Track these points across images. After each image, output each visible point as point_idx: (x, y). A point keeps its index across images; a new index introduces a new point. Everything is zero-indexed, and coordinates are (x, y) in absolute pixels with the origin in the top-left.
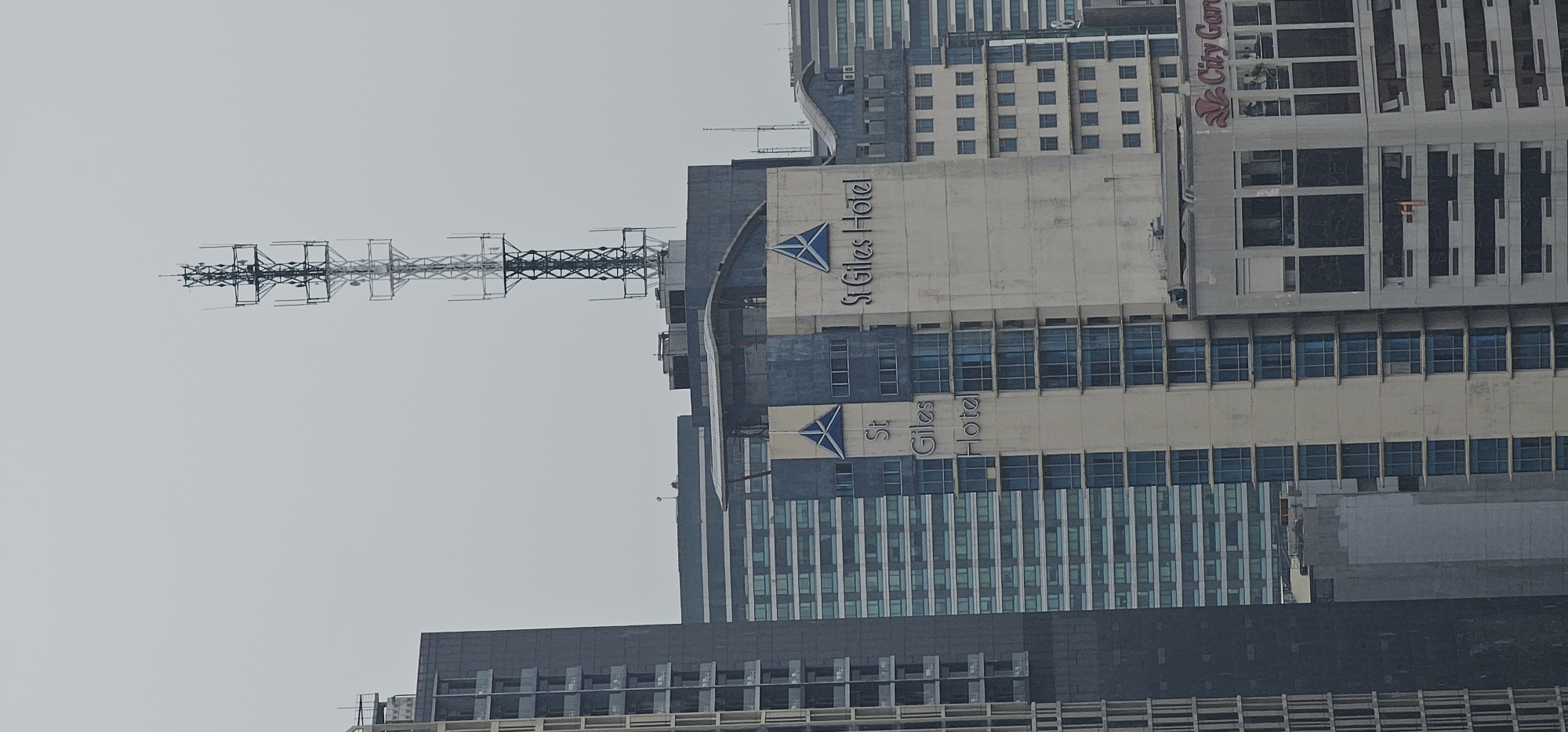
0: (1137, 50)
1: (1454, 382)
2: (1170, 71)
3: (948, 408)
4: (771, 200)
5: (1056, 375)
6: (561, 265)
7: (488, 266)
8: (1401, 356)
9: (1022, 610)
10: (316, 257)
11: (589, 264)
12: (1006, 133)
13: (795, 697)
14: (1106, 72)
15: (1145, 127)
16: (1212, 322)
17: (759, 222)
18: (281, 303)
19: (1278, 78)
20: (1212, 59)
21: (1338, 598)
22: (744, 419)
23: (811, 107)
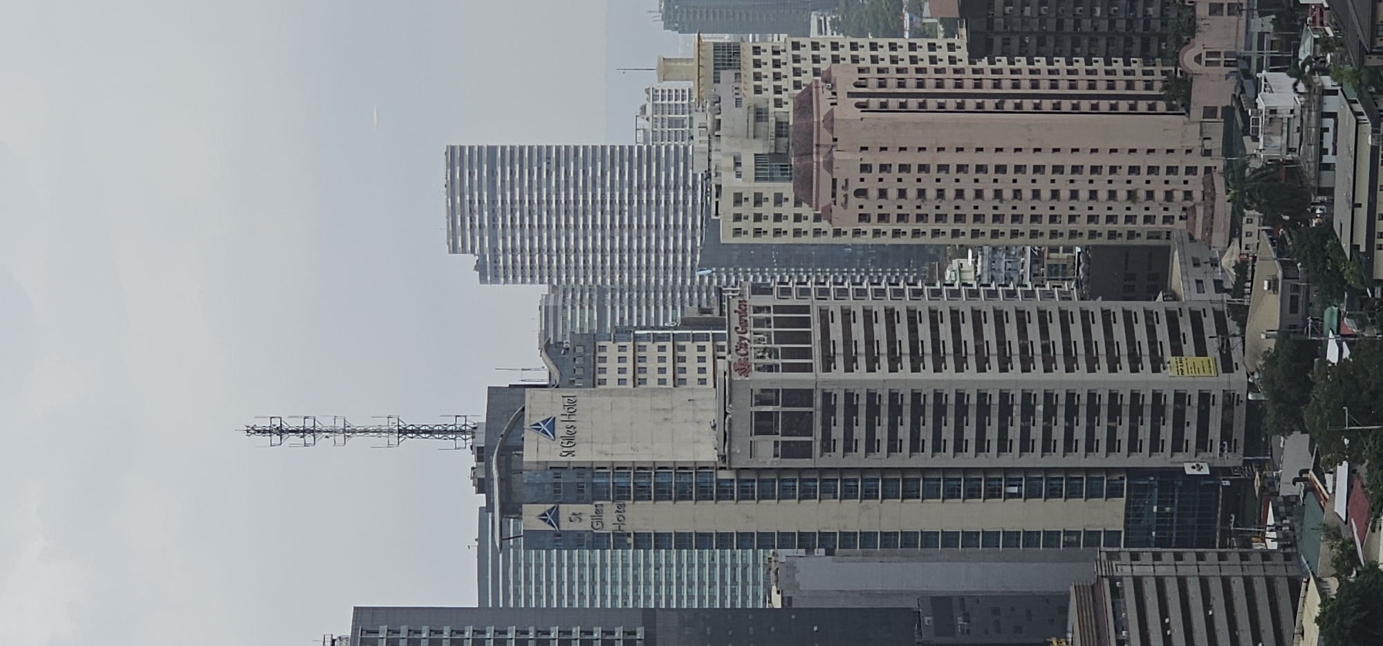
0: (707, 338)
1: (853, 504)
3: (609, 508)
4: (527, 405)
5: (662, 494)
6: (425, 432)
7: (391, 431)
8: (828, 491)
9: (642, 607)
10: (309, 424)
11: (439, 432)
12: (641, 376)
14: (691, 349)
15: (709, 375)
16: (738, 470)
17: (521, 417)
18: (291, 446)
19: (773, 353)
20: (742, 345)
21: (794, 606)
22: (511, 509)
23: (548, 360)
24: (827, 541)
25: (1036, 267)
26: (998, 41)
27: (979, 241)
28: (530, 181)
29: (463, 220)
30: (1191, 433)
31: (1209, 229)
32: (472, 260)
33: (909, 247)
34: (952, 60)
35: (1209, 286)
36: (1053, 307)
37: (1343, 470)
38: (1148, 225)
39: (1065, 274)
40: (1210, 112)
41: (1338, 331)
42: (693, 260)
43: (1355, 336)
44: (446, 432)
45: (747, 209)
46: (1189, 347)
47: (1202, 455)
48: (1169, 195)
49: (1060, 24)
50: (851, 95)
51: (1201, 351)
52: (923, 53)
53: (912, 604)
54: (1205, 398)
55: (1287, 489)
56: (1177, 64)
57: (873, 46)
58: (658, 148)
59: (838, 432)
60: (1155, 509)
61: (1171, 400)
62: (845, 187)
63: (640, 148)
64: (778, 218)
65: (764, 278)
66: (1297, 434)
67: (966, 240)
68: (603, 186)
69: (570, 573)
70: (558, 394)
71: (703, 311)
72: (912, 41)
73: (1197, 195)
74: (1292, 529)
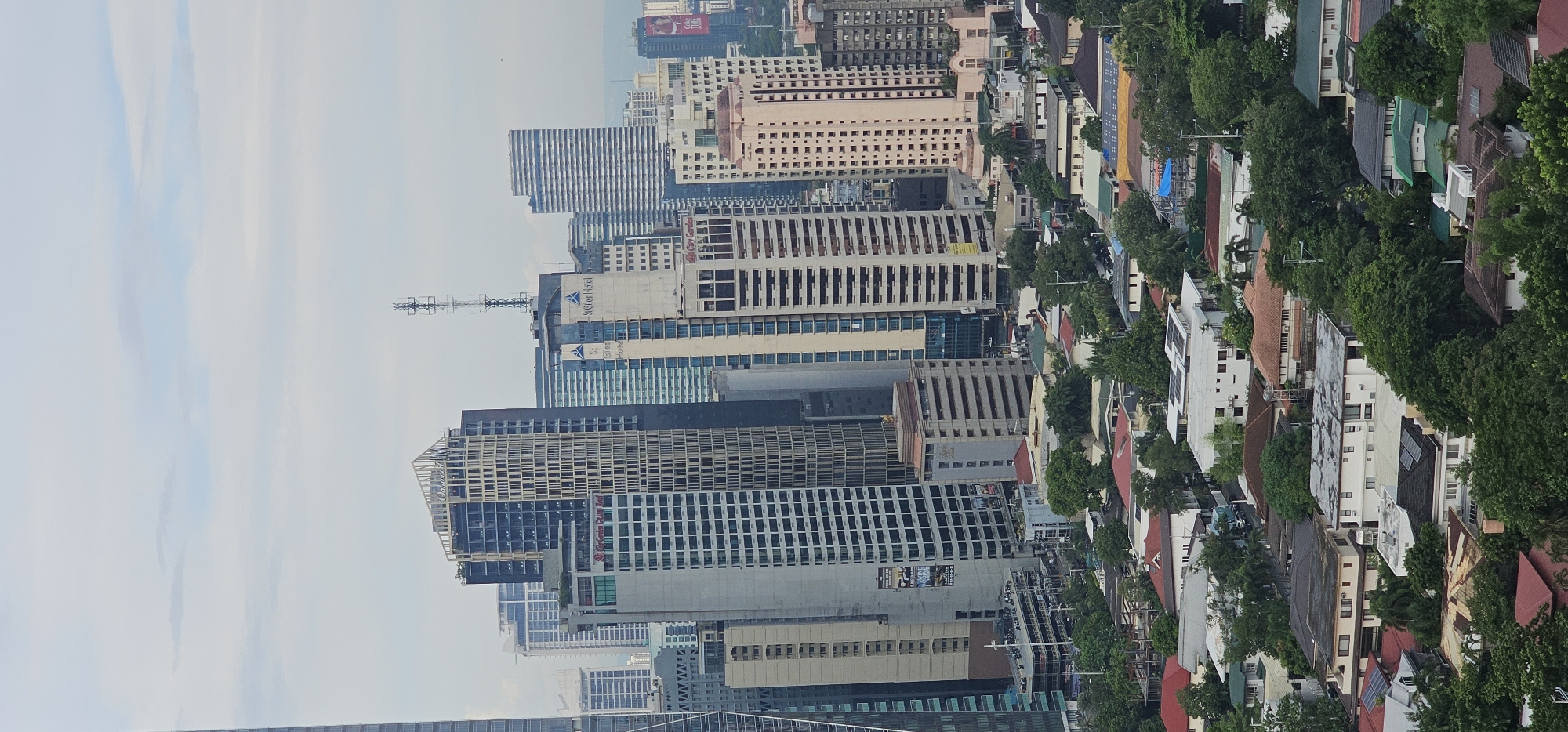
0: (669, 241)
1: (760, 337)
2: (679, 247)
3: (614, 345)
4: (562, 284)
5: (646, 335)
6: (502, 303)
7: (481, 304)
8: (745, 329)
9: (636, 404)
10: (432, 301)
11: (510, 303)
12: (631, 265)
13: (569, 429)
14: (660, 247)
15: (671, 263)
16: (690, 319)
17: (559, 292)
18: (421, 314)
19: (710, 249)
20: (691, 243)
21: (726, 400)
22: (555, 348)
23: (574, 257)
24: (745, 362)
25: (866, 192)
26: (840, 57)
27: (830, 178)
28: (560, 151)
29: (521, 175)
30: (964, 289)
31: (970, 166)
32: (528, 199)
33: (789, 182)
34: (812, 69)
35: (972, 201)
36: (877, 216)
37: (1056, 309)
38: (934, 165)
39: (884, 195)
40: (969, 96)
41: (1050, 226)
42: (660, 195)
43: (1061, 228)
44: (514, 303)
45: (692, 163)
46: (961, 237)
47: (970, 302)
48: (946, 146)
49: (877, 45)
50: (751, 92)
51: (968, 239)
52: (795, 66)
53: (797, 397)
54: (971, 268)
55: (1023, 321)
56: (949, 68)
57: (764, 63)
58: (637, 128)
59: (749, 295)
60: (944, 335)
61: (951, 270)
62: (749, 148)
63: (626, 129)
64: (710, 167)
65: (703, 204)
66: (1028, 288)
67: (824, 177)
68: (605, 152)
69: (591, 385)
70: (581, 279)
71: (666, 225)
72: (788, 58)
73: (963, 147)
74: (1027, 345)
